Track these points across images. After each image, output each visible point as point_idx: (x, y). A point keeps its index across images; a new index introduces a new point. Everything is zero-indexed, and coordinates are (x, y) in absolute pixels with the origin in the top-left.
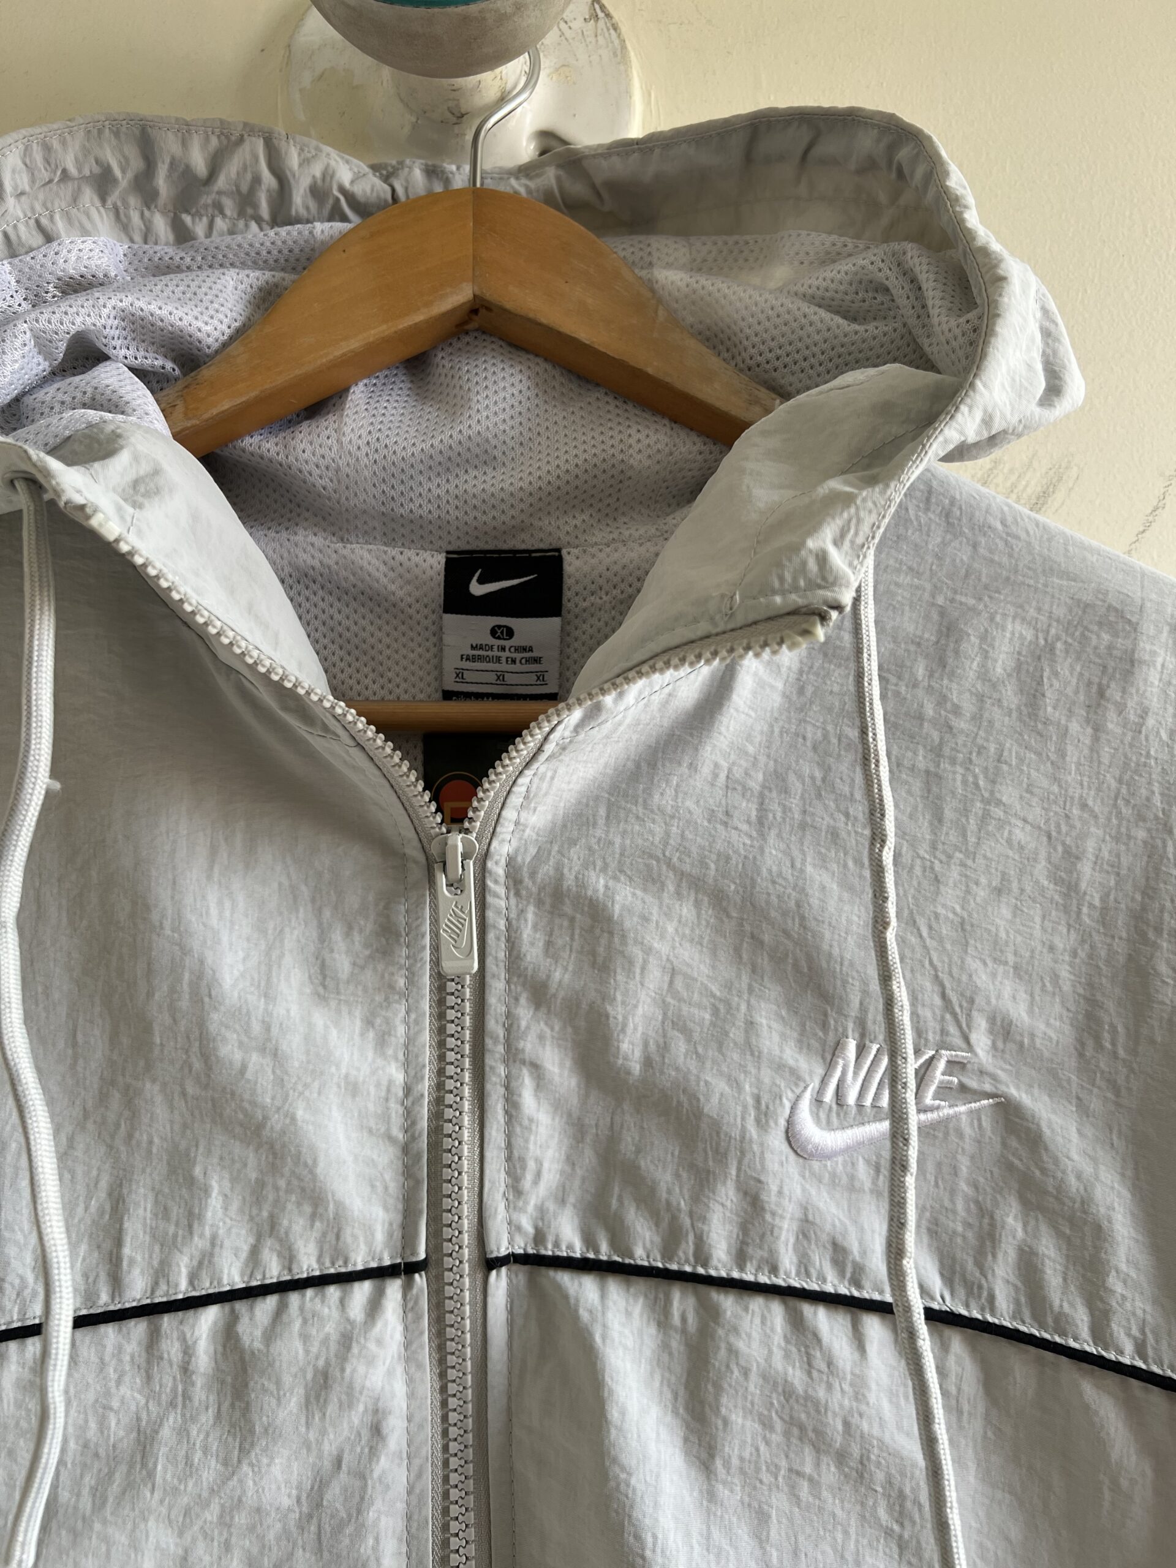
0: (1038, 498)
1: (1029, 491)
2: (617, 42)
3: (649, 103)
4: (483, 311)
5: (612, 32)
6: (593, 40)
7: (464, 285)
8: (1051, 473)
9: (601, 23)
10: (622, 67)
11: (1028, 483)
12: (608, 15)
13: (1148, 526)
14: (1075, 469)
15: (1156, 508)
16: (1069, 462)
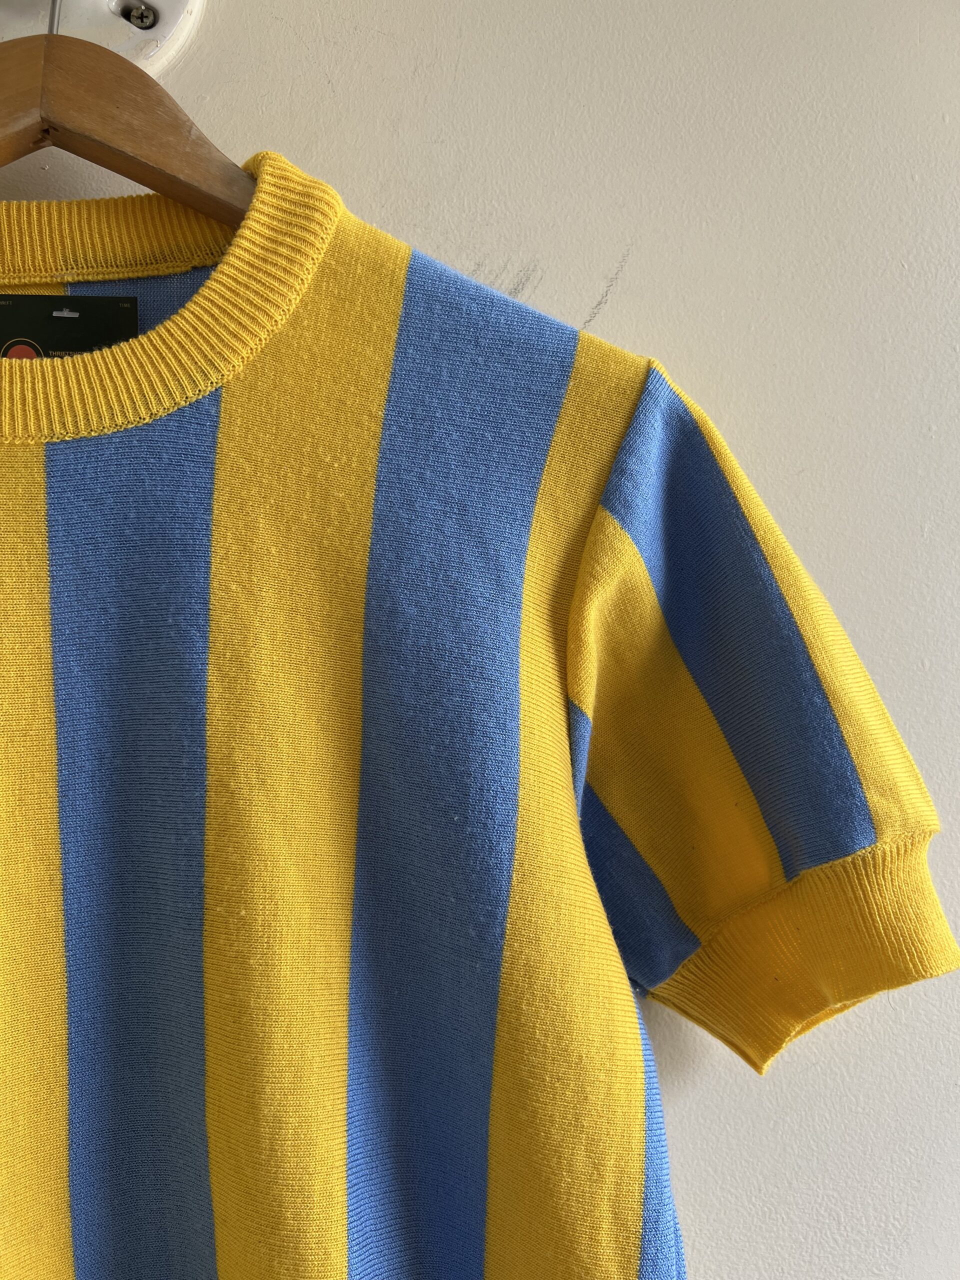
1: (504, 287)
4: (62, 136)
7: (34, 110)
8: (521, 274)
11: (503, 282)
13: (593, 316)
14: (540, 272)
15: (600, 303)
16: (535, 266)
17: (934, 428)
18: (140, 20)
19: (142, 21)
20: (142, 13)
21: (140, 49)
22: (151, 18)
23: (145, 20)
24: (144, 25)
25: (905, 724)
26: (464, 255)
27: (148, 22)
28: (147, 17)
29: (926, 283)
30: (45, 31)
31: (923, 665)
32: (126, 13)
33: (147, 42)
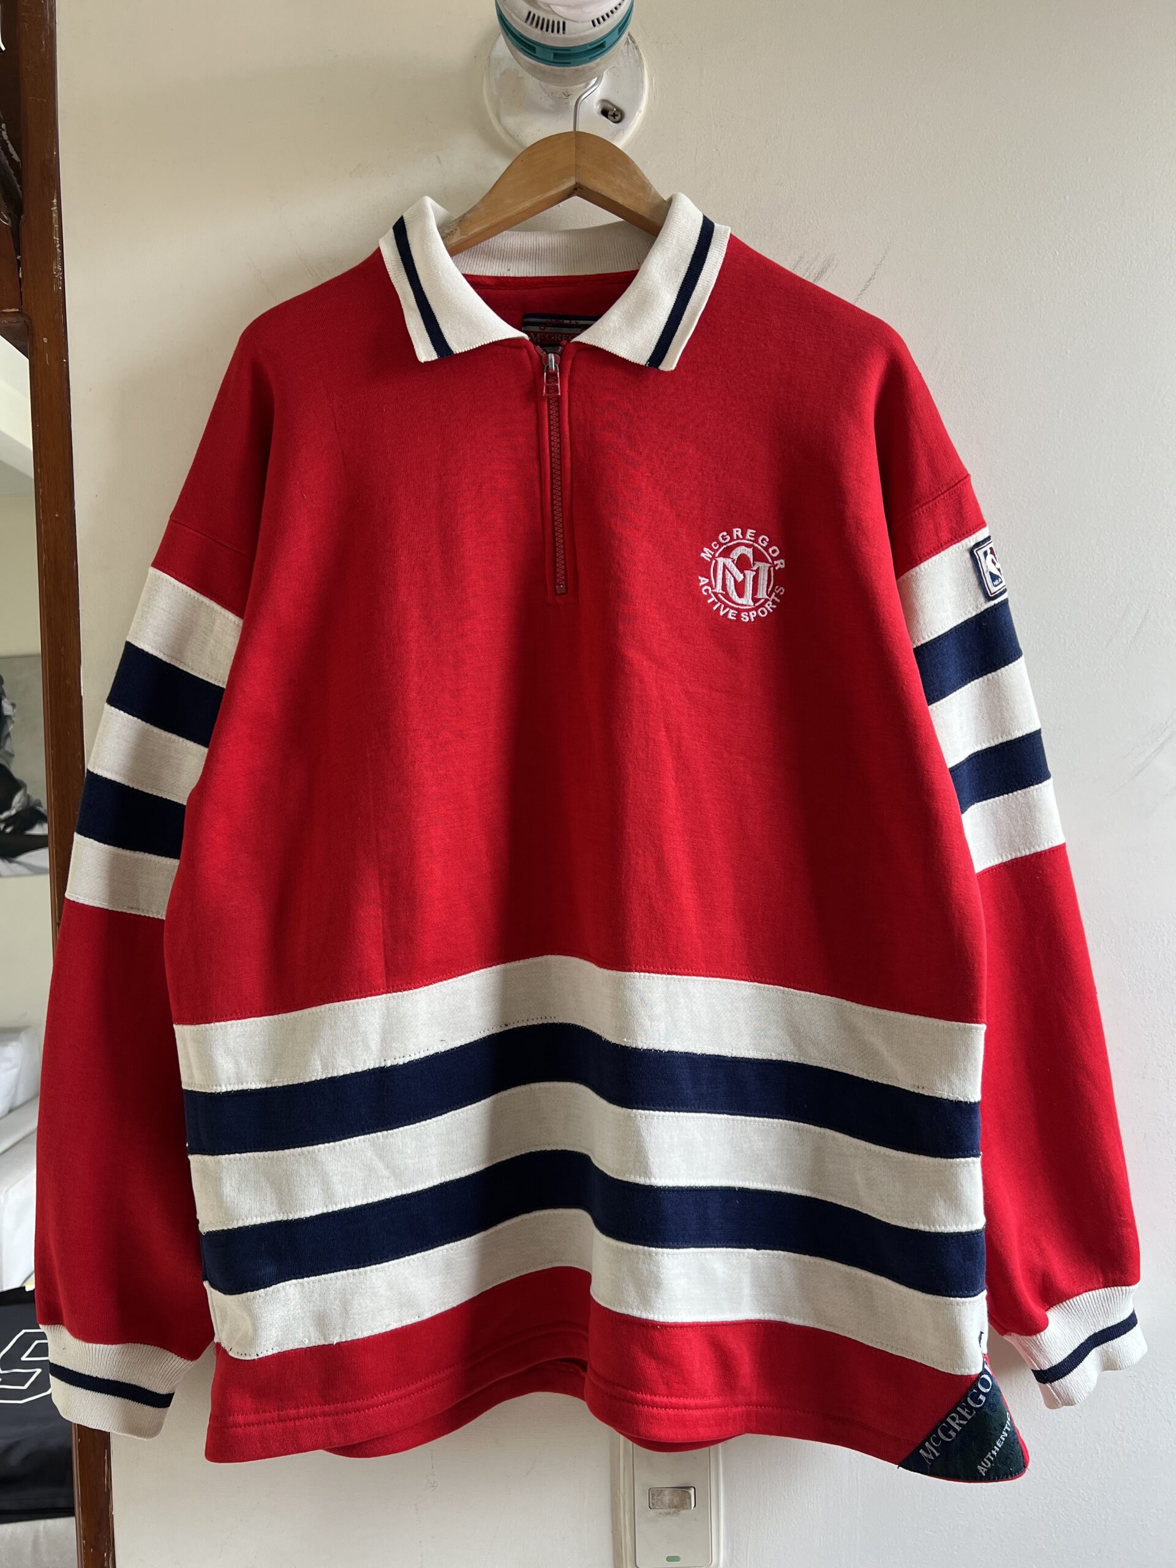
0: (819, 274)
1: (815, 271)
2: (637, 55)
3: (652, 84)
4: (579, 189)
5: (635, 50)
6: (626, 54)
7: (572, 178)
8: (825, 262)
9: (630, 46)
10: (639, 68)
11: (814, 267)
12: (633, 42)
13: (866, 287)
14: (836, 261)
15: (870, 279)
16: (833, 258)
17: (1069, 352)
18: (613, 118)
19: (615, 118)
20: (614, 113)
21: (616, 134)
22: (620, 116)
23: (616, 117)
24: (615, 120)
25: (1041, 526)
26: (792, 252)
27: (618, 118)
28: (617, 115)
29: (1069, 263)
30: (572, 129)
31: (1054, 492)
32: (605, 113)
33: (618, 131)
